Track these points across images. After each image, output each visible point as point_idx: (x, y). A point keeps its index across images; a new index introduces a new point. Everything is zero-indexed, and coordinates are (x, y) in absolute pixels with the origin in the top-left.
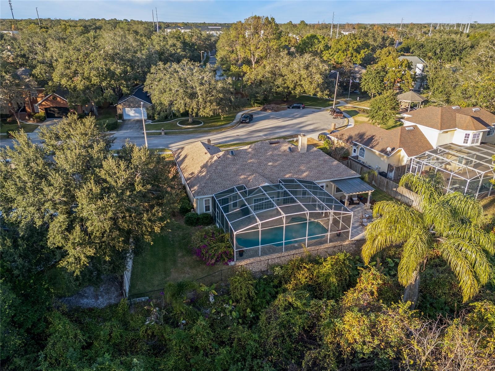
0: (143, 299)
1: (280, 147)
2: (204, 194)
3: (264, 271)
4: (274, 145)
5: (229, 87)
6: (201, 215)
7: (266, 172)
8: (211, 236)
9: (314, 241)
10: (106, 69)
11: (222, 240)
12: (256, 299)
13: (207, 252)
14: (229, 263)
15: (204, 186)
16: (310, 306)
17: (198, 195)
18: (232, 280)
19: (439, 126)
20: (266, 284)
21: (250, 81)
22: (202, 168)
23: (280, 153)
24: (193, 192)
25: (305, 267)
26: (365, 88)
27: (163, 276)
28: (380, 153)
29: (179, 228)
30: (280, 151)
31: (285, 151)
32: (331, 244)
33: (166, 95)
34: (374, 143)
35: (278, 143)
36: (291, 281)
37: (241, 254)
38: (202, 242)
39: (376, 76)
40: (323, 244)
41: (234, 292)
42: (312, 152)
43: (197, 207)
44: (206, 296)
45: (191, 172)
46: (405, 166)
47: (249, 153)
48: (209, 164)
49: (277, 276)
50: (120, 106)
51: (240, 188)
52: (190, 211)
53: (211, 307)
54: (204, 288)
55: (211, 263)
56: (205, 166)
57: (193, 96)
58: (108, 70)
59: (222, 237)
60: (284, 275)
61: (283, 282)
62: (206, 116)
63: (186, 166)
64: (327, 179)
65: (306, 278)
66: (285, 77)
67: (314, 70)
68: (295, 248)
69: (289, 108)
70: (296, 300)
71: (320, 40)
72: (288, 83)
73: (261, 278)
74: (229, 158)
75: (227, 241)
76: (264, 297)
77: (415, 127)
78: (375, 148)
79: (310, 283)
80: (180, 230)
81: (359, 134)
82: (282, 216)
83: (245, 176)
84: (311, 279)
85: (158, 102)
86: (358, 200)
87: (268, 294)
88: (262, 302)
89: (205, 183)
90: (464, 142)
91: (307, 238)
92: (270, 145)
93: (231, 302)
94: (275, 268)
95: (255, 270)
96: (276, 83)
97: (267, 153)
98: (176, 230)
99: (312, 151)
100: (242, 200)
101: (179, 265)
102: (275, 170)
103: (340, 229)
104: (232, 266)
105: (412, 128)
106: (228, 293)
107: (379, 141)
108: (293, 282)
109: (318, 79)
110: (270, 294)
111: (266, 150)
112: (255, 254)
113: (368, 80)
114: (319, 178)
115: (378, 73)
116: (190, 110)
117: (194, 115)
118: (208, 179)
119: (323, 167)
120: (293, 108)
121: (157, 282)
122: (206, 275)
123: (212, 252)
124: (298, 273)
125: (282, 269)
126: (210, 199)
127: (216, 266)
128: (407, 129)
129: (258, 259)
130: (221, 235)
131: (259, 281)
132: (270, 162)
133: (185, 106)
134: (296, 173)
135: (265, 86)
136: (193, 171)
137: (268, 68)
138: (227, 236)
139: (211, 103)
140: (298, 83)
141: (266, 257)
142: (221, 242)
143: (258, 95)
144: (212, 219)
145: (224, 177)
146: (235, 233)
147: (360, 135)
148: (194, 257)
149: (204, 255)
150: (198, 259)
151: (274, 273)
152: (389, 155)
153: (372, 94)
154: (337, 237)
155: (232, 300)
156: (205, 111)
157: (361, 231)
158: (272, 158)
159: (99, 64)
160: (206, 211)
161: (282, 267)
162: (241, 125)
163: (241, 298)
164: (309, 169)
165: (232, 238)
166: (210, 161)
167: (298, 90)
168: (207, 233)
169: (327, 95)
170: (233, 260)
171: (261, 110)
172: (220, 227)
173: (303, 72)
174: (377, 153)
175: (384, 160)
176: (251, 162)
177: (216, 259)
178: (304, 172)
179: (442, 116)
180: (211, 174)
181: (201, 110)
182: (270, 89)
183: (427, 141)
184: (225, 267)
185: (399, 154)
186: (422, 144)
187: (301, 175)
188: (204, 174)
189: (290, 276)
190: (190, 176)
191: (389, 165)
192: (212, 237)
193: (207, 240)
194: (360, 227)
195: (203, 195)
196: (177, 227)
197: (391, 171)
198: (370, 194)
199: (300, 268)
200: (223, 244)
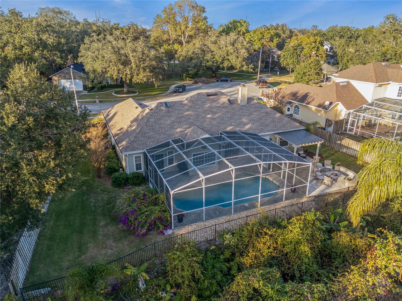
0: (43, 291)
1: (219, 99)
2: (133, 149)
3: (211, 240)
4: (212, 97)
5: (162, 56)
6: (130, 174)
7: (205, 125)
8: (142, 198)
9: (267, 199)
10: (38, 39)
11: (155, 203)
12: (204, 281)
13: (136, 219)
14: (165, 231)
15: (134, 140)
16: (286, 293)
17: (126, 151)
18: (170, 256)
19: (375, 79)
20: (214, 259)
21: (181, 58)
22: (132, 122)
23: (219, 105)
24: (120, 148)
25: (266, 234)
26: (284, 63)
27: (77, 253)
28: (317, 108)
29: (104, 191)
30: (219, 103)
31: (224, 103)
32: (287, 202)
33: (99, 62)
34: (310, 100)
35: (216, 95)
36: (249, 252)
37: (180, 219)
38: (130, 206)
39: (294, 52)
40: (278, 202)
41: (172, 274)
42: (253, 105)
43: (126, 166)
44: (134, 281)
45: (120, 128)
46: (343, 120)
47: (186, 105)
48: (140, 117)
49: (228, 247)
50: (55, 78)
51: (176, 141)
52: (118, 171)
53: (141, 296)
54: (130, 271)
55: (141, 233)
56: (136, 120)
57: (126, 63)
58: (41, 40)
59: (156, 199)
60: (238, 244)
61: (237, 254)
62: (139, 82)
63: (115, 122)
64: (271, 131)
65: (269, 248)
66: (214, 53)
67: (240, 46)
68: (246, 209)
69: (218, 81)
70: (264, 285)
71: (242, 24)
72: (216, 57)
73: (207, 250)
74: (162, 110)
75: (162, 204)
76: (213, 277)
77: (348, 83)
78: (311, 104)
79: (274, 254)
80: (105, 193)
81: (291, 93)
82: (230, 169)
83: (182, 129)
84: (275, 249)
85: (91, 69)
86: (304, 153)
87: (219, 272)
88: (211, 284)
89: (135, 137)
90: (398, 96)
91: (259, 195)
92: (208, 97)
93: (168, 288)
94: (225, 236)
95: (199, 239)
96: (205, 58)
97: (205, 105)
98: (100, 194)
99: (252, 103)
100: (180, 154)
101: (100, 237)
102: (214, 122)
103: (293, 184)
104: (169, 235)
105: (345, 83)
106: (165, 274)
107: (314, 97)
108: (252, 253)
109: (244, 53)
110: (221, 271)
111: (203, 102)
112: (198, 219)
113: (286, 56)
114: (262, 131)
115: (295, 49)
116: (124, 77)
117: (128, 81)
118: (139, 133)
119: (265, 119)
120: (221, 81)
121: (67, 263)
122: (135, 249)
123: (142, 218)
124: (258, 241)
125: (233, 236)
126: (141, 155)
127: (148, 237)
128: (341, 84)
129: (201, 224)
130: (154, 197)
131: (206, 254)
132: (209, 114)
133: (118, 73)
134: (238, 126)
135: (195, 61)
136: (122, 127)
137: (198, 45)
138: (162, 197)
139: (144, 69)
140: (226, 58)
141: (212, 222)
142: (155, 205)
143: (190, 69)
144: (145, 179)
145: (157, 131)
146: (172, 193)
147: (293, 94)
148: (121, 225)
149: (132, 223)
150: (125, 228)
151: (224, 242)
152: (327, 109)
153: (290, 69)
154: (292, 194)
155: (170, 284)
156: (139, 77)
157: (317, 186)
158: (211, 110)
159: (31, 34)
160: (137, 169)
161: (233, 234)
162: (175, 94)
163: (183, 282)
164: (251, 121)
165: (168, 199)
166: (141, 115)
167: (226, 64)
168: (137, 194)
169: (251, 68)
170: (171, 228)
171: (193, 83)
172: (153, 187)
173: (230, 48)
174: (314, 108)
175: (321, 115)
176: (187, 115)
177: (148, 227)
178: (247, 124)
179: (375, 70)
180: (142, 127)
181: (135, 77)
182: (200, 63)
183: (361, 96)
184: (160, 238)
185: (336, 108)
186: (358, 98)
187: (243, 128)
188: (134, 128)
189: (247, 246)
190: (119, 132)
191: (327, 120)
192: (143, 200)
193: (136, 204)
194: (314, 182)
195: (133, 151)
196: (101, 190)
197: (330, 126)
198: (318, 145)
199: (260, 235)
200: (157, 208)
